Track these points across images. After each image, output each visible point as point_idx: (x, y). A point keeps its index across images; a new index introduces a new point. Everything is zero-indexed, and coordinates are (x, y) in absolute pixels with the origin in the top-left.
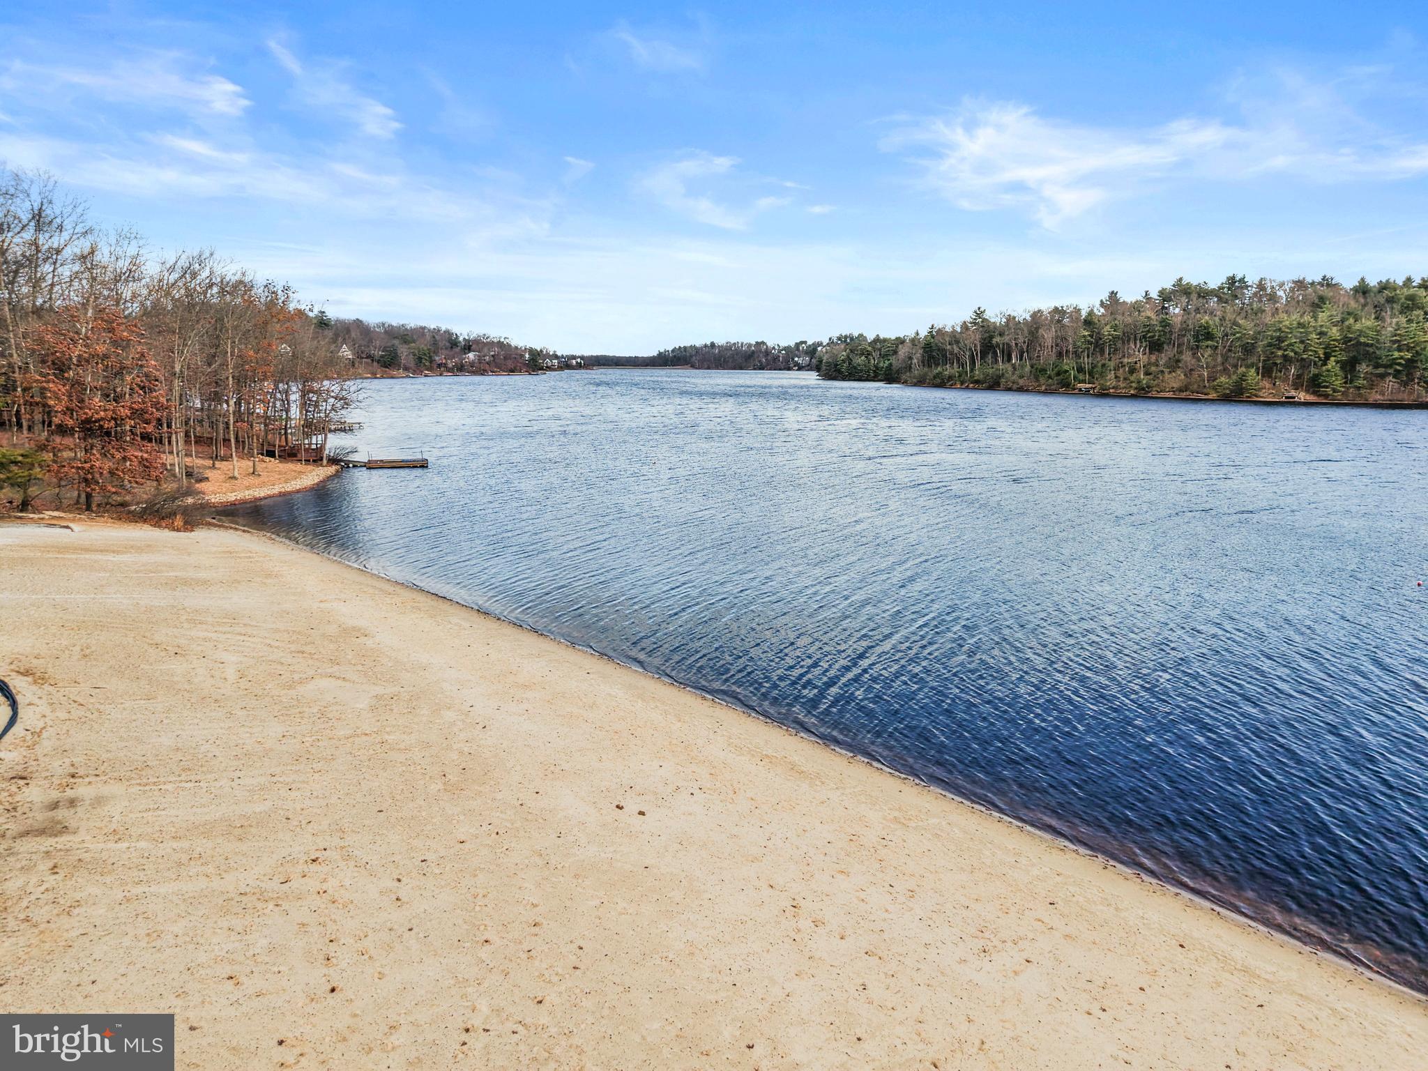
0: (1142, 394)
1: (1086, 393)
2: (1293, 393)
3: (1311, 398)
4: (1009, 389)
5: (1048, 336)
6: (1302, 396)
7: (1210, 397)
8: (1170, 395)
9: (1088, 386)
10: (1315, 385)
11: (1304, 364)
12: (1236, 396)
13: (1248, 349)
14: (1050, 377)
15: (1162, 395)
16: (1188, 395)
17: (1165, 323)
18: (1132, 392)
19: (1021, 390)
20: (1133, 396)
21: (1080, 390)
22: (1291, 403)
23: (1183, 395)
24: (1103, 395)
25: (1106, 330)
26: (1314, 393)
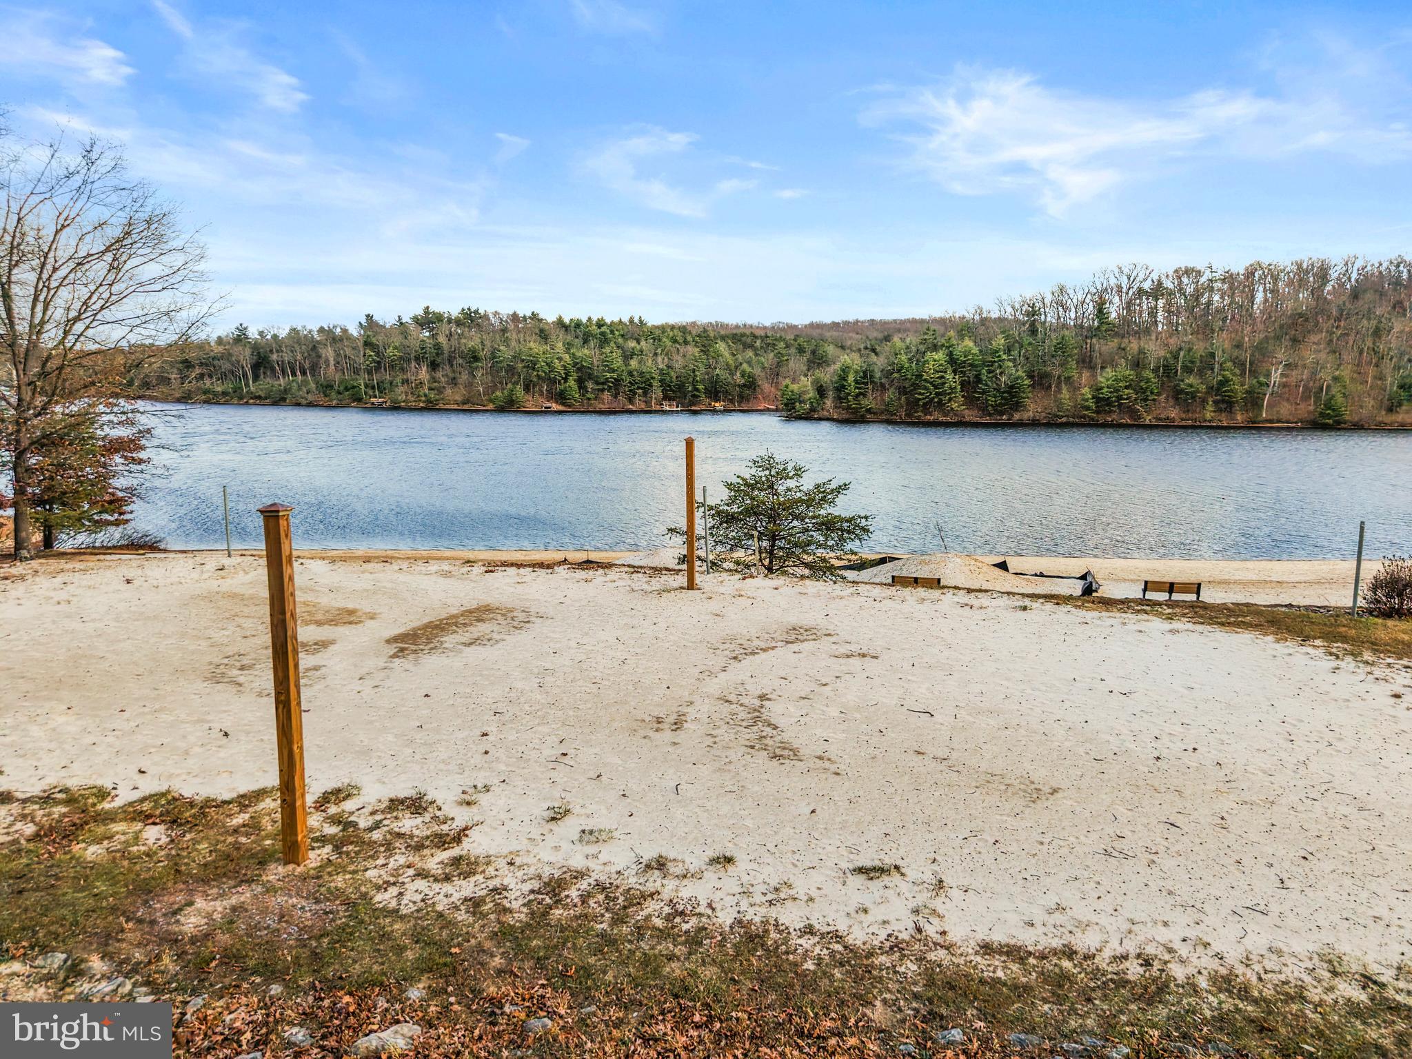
0: (430, 407)
1: (380, 408)
2: (548, 404)
3: (561, 408)
4: (298, 405)
5: (329, 353)
6: (555, 407)
7: (488, 408)
8: (455, 407)
9: (380, 400)
10: (561, 397)
11: (553, 382)
12: (508, 407)
13: (511, 370)
14: (339, 393)
15: (448, 407)
16: (469, 407)
17: (438, 346)
18: (421, 405)
19: (311, 405)
20: (422, 409)
21: (373, 404)
22: (547, 412)
23: (466, 407)
24: (396, 408)
25: (390, 352)
26: (563, 404)
